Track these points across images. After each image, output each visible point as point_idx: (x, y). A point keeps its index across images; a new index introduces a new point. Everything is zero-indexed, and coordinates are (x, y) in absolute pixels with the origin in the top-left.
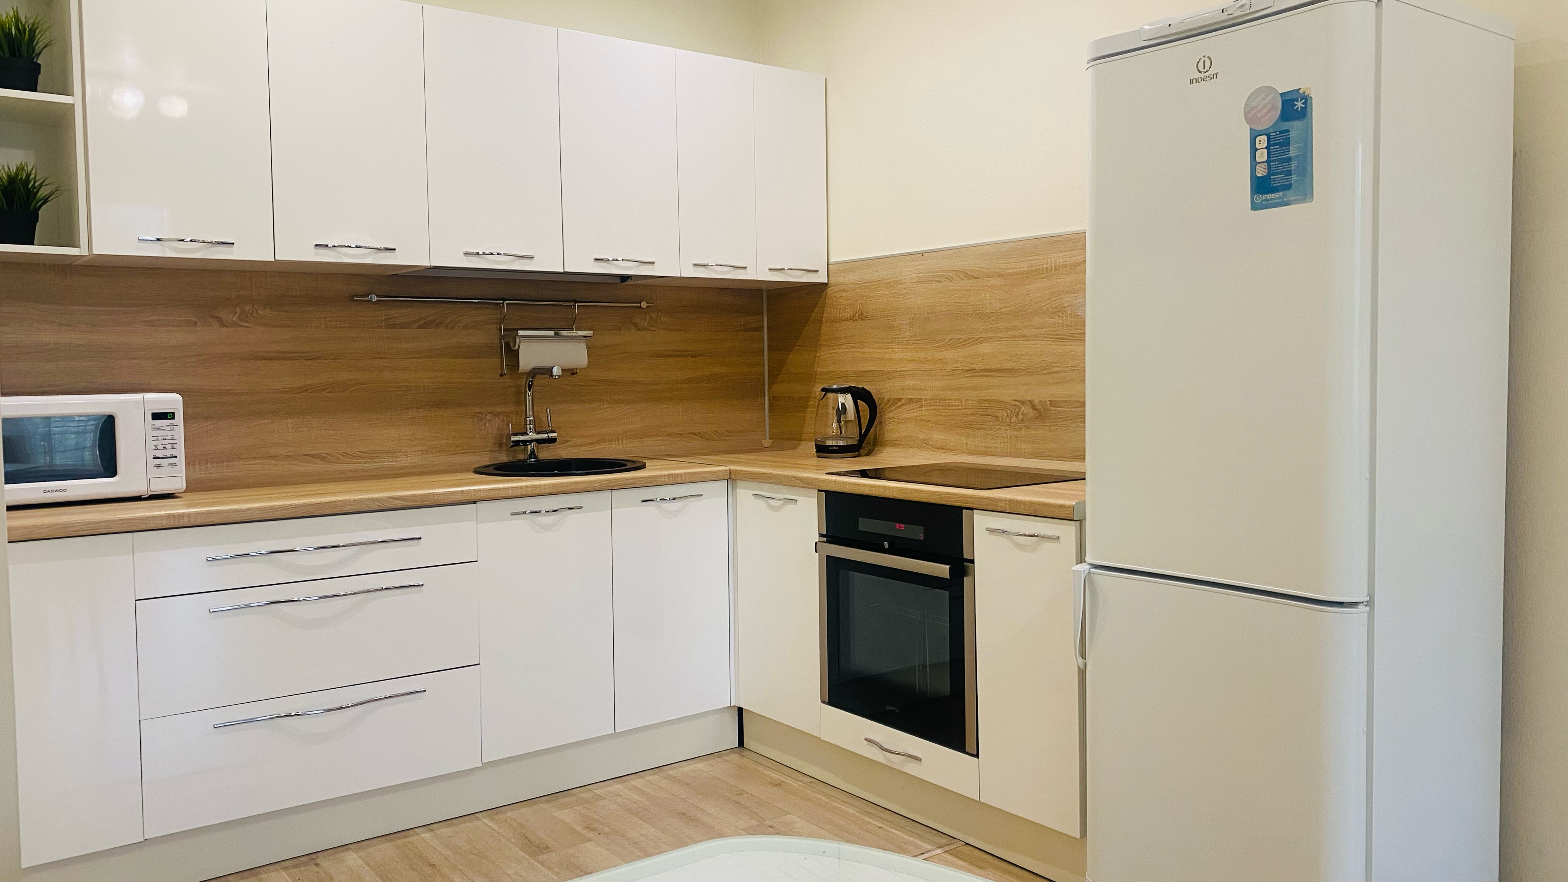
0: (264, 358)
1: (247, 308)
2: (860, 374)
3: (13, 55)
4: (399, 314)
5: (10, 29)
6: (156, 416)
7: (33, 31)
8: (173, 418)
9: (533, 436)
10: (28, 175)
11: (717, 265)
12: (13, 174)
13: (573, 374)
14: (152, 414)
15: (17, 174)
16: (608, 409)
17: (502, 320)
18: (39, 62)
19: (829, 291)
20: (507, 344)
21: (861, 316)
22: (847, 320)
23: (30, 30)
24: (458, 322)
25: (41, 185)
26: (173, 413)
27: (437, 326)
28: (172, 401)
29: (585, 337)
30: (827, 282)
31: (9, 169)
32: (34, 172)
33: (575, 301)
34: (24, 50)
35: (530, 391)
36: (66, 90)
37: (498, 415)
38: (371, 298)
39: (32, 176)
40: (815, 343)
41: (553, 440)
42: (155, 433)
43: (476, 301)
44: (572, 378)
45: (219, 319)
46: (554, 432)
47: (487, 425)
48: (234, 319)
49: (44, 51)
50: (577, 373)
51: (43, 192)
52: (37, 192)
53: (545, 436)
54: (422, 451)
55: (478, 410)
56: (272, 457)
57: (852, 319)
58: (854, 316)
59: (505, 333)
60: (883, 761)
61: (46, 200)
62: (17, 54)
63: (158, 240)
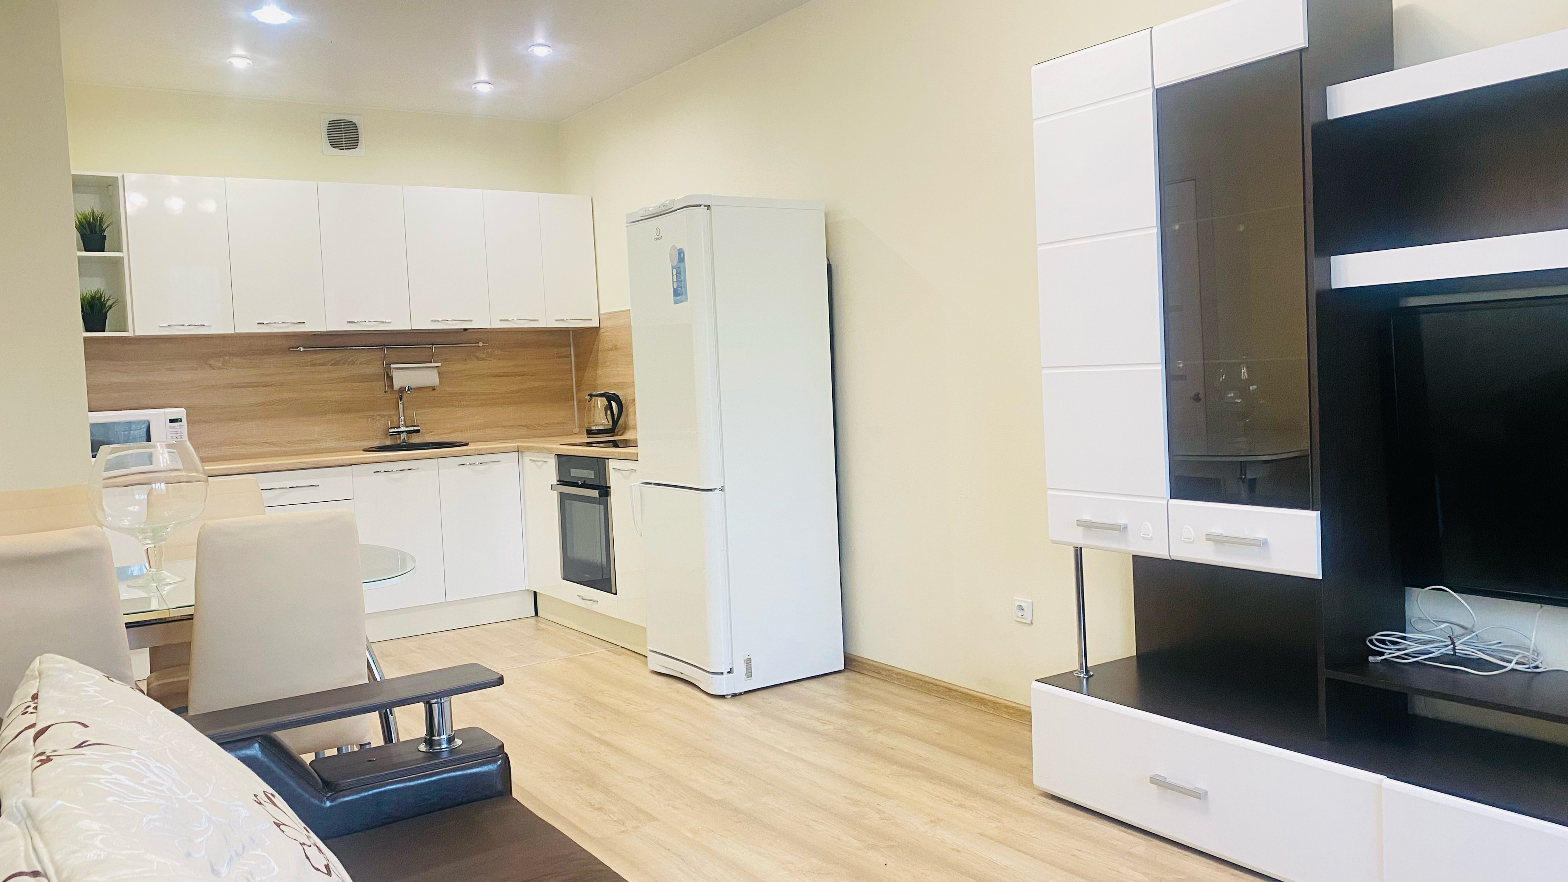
0: (237, 387)
1: (226, 358)
2: (617, 385)
3: (91, 232)
4: (319, 357)
5: (90, 219)
6: (172, 421)
7: (101, 219)
8: (181, 421)
9: (403, 429)
10: (101, 295)
11: (518, 320)
12: (93, 296)
13: (434, 390)
14: (170, 420)
15: (95, 295)
16: (460, 411)
17: (385, 358)
18: (105, 234)
19: (602, 331)
20: (387, 373)
21: (615, 348)
22: (609, 350)
23: (100, 219)
24: (356, 361)
25: (108, 300)
26: (181, 419)
27: (344, 363)
28: (180, 412)
29: (437, 367)
30: (599, 326)
31: (91, 292)
32: (104, 293)
33: (433, 345)
34: (97, 230)
35: (401, 401)
36: (119, 250)
37: (382, 416)
38: (300, 349)
39: (103, 295)
40: (596, 365)
41: (418, 431)
42: (172, 430)
43: (366, 348)
44: (433, 392)
45: (210, 365)
46: (418, 426)
47: (377, 423)
48: (219, 365)
49: (107, 229)
50: (435, 389)
51: (109, 303)
52: (106, 304)
53: (412, 429)
54: (336, 439)
55: (371, 413)
56: (245, 444)
57: (611, 349)
58: (612, 347)
59: (387, 366)
60: (584, 606)
61: (110, 307)
62: (94, 231)
63: (169, 325)
